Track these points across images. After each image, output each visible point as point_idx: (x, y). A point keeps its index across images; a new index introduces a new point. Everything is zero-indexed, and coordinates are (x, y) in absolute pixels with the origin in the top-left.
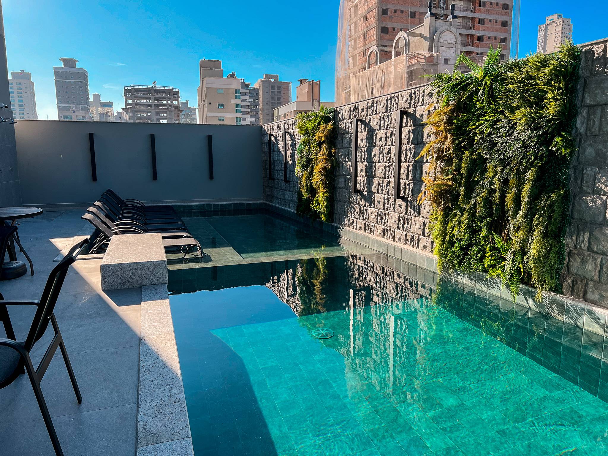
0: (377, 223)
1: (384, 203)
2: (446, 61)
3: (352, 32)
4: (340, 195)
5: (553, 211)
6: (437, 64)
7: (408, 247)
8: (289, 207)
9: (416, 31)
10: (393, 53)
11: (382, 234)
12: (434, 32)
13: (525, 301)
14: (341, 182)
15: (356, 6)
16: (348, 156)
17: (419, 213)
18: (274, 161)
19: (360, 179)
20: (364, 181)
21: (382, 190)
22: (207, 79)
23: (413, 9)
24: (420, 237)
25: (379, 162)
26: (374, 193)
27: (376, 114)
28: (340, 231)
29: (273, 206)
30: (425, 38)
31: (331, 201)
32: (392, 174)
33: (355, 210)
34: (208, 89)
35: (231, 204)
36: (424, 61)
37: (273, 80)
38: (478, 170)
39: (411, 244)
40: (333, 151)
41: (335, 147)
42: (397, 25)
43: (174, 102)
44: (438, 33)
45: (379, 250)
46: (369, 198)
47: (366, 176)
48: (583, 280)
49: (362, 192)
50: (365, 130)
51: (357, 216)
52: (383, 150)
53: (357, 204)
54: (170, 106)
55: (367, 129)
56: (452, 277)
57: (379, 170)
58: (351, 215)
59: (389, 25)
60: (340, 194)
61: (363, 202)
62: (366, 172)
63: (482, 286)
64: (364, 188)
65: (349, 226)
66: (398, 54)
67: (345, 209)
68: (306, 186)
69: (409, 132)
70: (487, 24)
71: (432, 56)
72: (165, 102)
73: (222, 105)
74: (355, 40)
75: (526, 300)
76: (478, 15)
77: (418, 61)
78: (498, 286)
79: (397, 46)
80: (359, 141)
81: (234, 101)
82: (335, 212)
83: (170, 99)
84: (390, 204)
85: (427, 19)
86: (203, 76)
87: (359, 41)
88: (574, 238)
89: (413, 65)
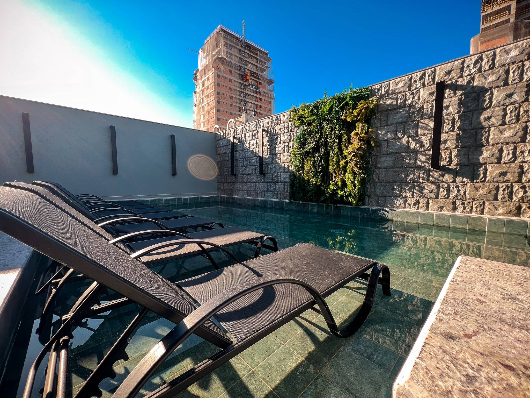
9: (238, 119)
12: (247, 120)
26: (485, 164)
29: (234, 198)
33: (422, 188)
35: (193, 198)
42: (225, 118)
46: (469, 170)
53: (428, 181)
58: (413, 195)
59: (222, 117)
61: (447, 177)
65: (405, 207)
67: (393, 189)
74: (204, 123)
79: (229, 126)
82: (373, 192)
85: (243, 115)
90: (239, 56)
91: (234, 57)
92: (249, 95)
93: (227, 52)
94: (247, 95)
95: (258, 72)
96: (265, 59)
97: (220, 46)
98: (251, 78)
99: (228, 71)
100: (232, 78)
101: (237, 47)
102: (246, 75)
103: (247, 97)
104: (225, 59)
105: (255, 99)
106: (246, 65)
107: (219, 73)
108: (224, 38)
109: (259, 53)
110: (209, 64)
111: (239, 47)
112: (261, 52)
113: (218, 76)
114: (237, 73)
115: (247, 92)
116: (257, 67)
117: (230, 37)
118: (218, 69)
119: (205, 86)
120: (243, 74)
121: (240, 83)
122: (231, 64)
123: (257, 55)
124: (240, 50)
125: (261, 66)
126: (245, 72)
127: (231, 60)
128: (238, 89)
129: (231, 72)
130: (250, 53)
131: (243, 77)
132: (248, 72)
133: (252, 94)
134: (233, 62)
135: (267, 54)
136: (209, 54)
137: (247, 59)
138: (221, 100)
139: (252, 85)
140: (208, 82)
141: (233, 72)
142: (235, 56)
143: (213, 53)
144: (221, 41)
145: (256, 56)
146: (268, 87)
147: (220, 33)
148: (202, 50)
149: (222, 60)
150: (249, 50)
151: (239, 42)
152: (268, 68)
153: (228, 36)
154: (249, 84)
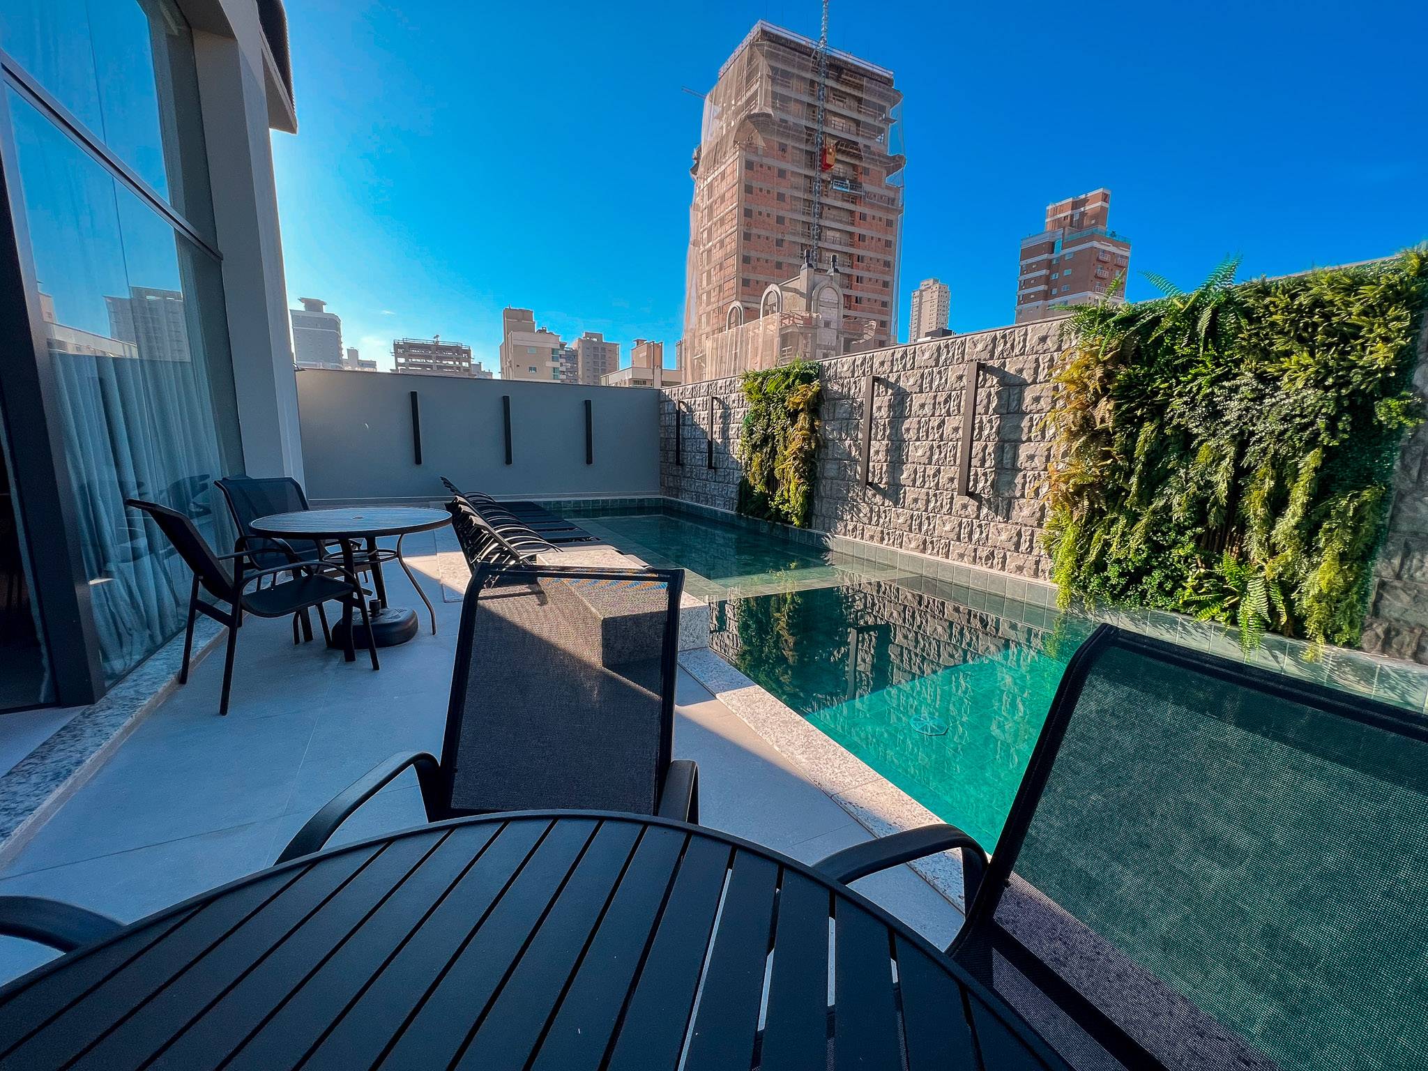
0: (910, 530)
1: (928, 501)
2: (827, 324)
3: (705, 283)
4: (828, 488)
5: (1362, 519)
6: (816, 327)
7: (981, 568)
8: (714, 504)
9: (789, 285)
10: (761, 310)
11: (921, 547)
12: (812, 286)
13: (1271, 658)
14: (831, 469)
15: (709, 251)
16: (847, 431)
17: (1007, 517)
18: (684, 439)
19: (874, 466)
20: (881, 469)
21: (924, 481)
22: (515, 334)
23: (780, 259)
24: (1008, 554)
25: (918, 439)
26: (905, 486)
27: (913, 369)
28: (826, 541)
29: (679, 503)
30: (801, 294)
31: (809, 498)
32: (946, 458)
33: (860, 510)
34: (515, 346)
35: (616, 500)
36: (802, 322)
37: (595, 340)
38: (1173, 452)
39: (986, 564)
40: (817, 423)
41: (819, 419)
42: (762, 278)
43: (464, 364)
44: (817, 289)
45: (920, 572)
46: (893, 492)
47: (886, 461)
48: (1414, 629)
49: (877, 484)
50: (887, 393)
51: (866, 520)
52: (927, 423)
53: (864, 501)
54: (458, 368)
55: (890, 391)
56: (1090, 616)
57: (916, 452)
58: (852, 518)
59: (752, 277)
60: (825, 488)
61: (878, 499)
62: (887, 455)
63: (1164, 632)
64: (881, 478)
65: (845, 534)
66: (766, 313)
67: (837, 508)
68: (762, 474)
69: (989, 395)
70: (865, 284)
71: (811, 317)
72: (451, 363)
73: (535, 369)
74: (709, 293)
75: (1275, 657)
76: (855, 272)
77: (794, 322)
78: (1202, 633)
79: (765, 304)
80: (874, 411)
81: (550, 364)
82: (815, 512)
83: (458, 359)
84: (942, 504)
85: (804, 273)
86: (508, 329)
87: (713, 295)
88: (1396, 562)
89: (787, 327)
90: (807, 99)
91: (793, 106)
92: (830, 207)
93: (775, 95)
94: (826, 209)
95: (860, 140)
96: (881, 96)
97: (757, 81)
98: (840, 157)
99: (776, 146)
100: (784, 166)
101: (804, 74)
102: (825, 153)
103: (824, 215)
104: (769, 116)
105: (846, 217)
106: (825, 122)
107: (754, 158)
108: (770, 56)
109: (865, 82)
110: (728, 132)
111: (809, 75)
112: (872, 77)
113: (749, 165)
114: (801, 150)
115: (825, 200)
116: (857, 123)
117: (784, 51)
118: (749, 147)
119: (716, 195)
120: (817, 150)
121: (806, 176)
122: (785, 127)
123: (859, 87)
124: (812, 82)
125: (870, 121)
126: (822, 144)
127: (785, 116)
128: (800, 195)
129: (783, 148)
130: (838, 87)
131: (817, 159)
132: (831, 142)
133: (839, 204)
134: (791, 120)
135: (888, 82)
136: (730, 105)
137: (829, 107)
138: (754, 231)
139: (839, 178)
140: (724, 183)
141: (789, 149)
142: (797, 101)
143: (739, 103)
144: (760, 67)
145: (856, 93)
146: (887, 180)
147: (758, 45)
148: (711, 96)
149: (760, 121)
150: (838, 79)
151: (808, 61)
152: (892, 121)
153: (779, 50)
154: (834, 177)
